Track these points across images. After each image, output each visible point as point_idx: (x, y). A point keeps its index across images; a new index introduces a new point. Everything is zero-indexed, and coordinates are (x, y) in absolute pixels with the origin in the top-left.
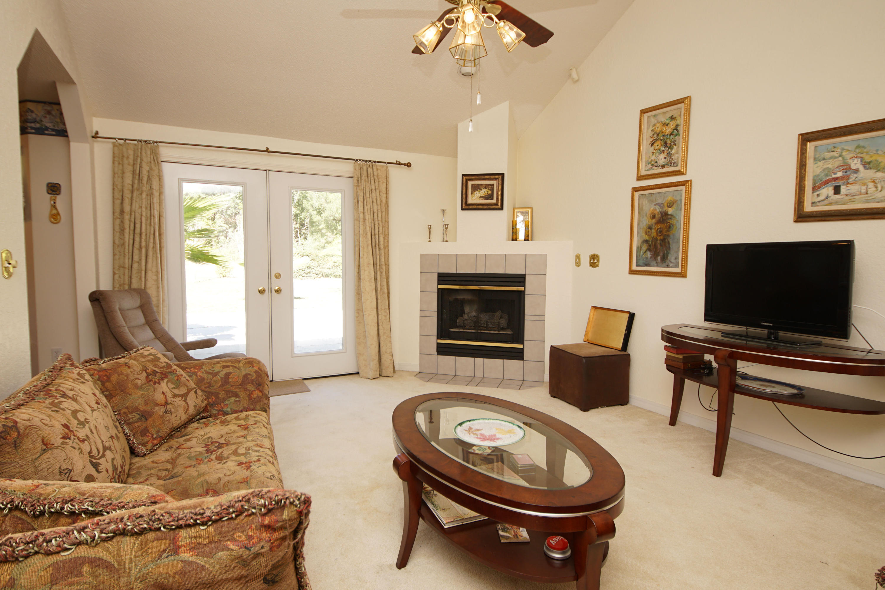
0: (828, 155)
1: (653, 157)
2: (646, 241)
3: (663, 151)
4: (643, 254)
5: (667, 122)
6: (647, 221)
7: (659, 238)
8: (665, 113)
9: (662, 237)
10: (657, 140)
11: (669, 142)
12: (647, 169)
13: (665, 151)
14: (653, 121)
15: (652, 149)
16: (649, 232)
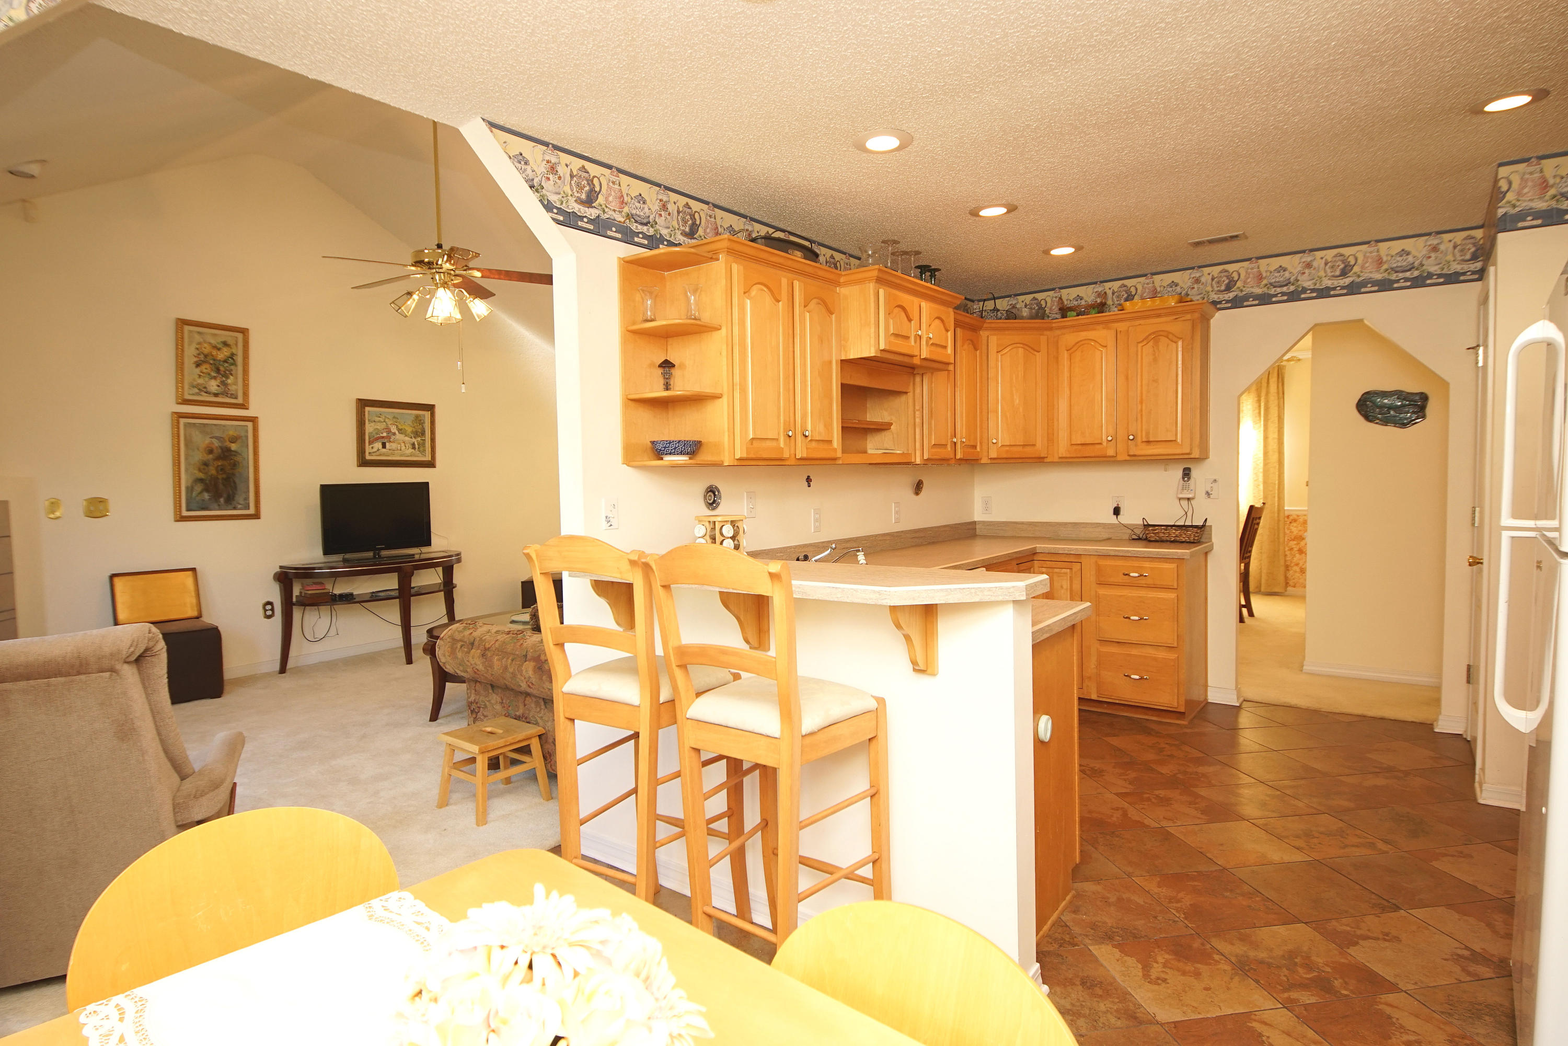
0: (377, 419)
1: (200, 381)
2: (201, 480)
3: (215, 378)
4: (197, 496)
5: (220, 346)
6: (199, 456)
7: (220, 477)
8: (215, 335)
9: (224, 476)
10: (204, 362)
11: (222, 368)
12: (191, 393)
13: (218, 378)
14: (198, 338)
15: (198, 371)
16: (204, 469)
